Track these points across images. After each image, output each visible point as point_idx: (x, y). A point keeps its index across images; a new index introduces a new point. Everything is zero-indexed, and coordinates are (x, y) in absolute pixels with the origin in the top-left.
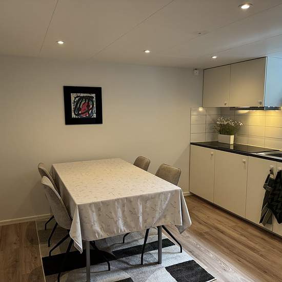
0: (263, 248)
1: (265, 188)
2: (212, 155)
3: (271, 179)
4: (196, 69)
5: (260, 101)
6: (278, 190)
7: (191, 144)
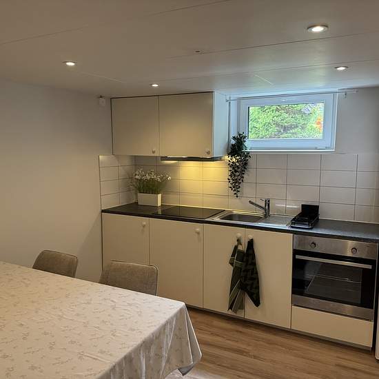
0: (249, 345)
1: (232, 264)
2: (144, 226)
3: (240, 252)
4: (101, 97)
5: (207, 150)
6: (250, 264)
7: (103, 211)
